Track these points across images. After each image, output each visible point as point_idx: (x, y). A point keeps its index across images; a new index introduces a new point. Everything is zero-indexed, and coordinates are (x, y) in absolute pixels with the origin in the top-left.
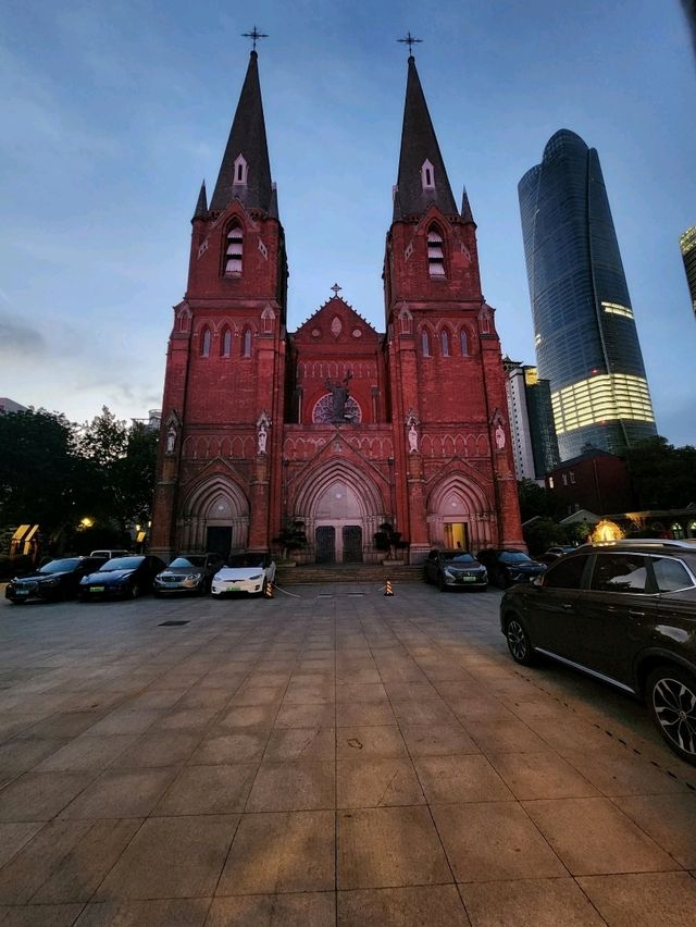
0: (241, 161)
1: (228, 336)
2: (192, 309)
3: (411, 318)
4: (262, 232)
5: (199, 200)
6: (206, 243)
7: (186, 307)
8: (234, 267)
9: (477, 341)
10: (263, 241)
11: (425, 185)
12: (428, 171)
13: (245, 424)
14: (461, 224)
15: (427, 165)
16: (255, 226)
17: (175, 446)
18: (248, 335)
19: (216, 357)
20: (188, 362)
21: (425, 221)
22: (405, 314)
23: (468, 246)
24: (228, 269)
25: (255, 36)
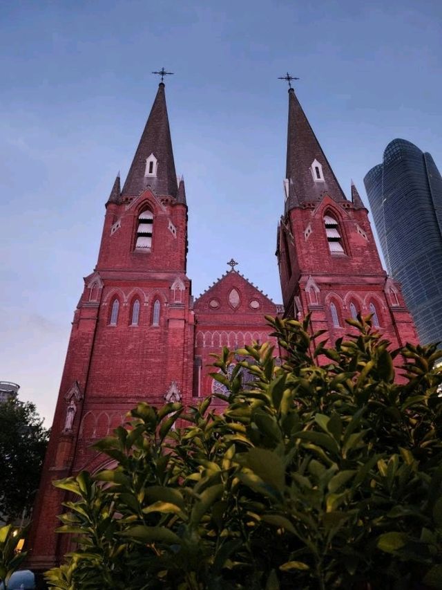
0: (152, 158)
1: (137, 305)
2: (102, 280)
3: (317, 290)
4: (171, 214)
5: (114, 188)
6: (119, 223)
7: (97, 278)
8: (144, 243)
9: (387, 313)
10: (172, 222)
11: (315, 179)
12: (317, 168)
13: (152, 397)
14: (354, 210)
15: (316, 164)
16: (165, 210)
17: (73, 423)
18: (157, 305)
19: (123, 327)
20: (96, 331)
21: (320, 207)
22: (312, 287)
23: (364, 228)
24: (138, 245)
25: (163, 73)
